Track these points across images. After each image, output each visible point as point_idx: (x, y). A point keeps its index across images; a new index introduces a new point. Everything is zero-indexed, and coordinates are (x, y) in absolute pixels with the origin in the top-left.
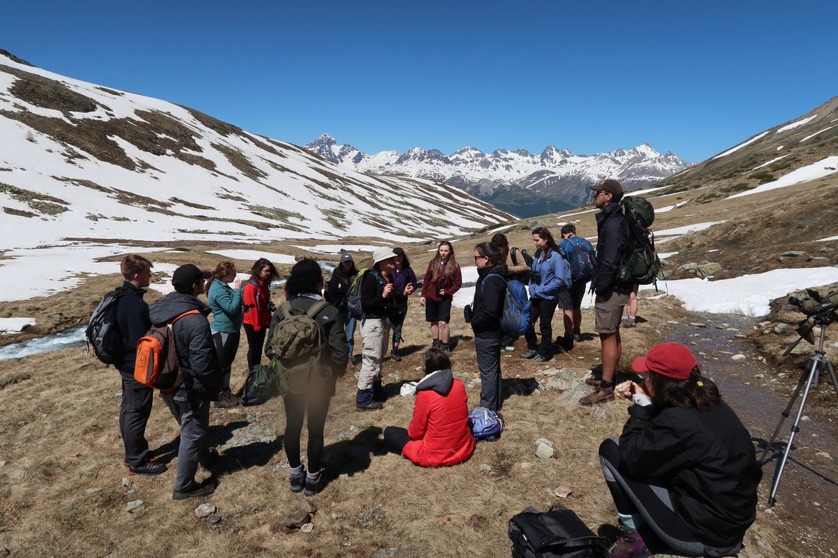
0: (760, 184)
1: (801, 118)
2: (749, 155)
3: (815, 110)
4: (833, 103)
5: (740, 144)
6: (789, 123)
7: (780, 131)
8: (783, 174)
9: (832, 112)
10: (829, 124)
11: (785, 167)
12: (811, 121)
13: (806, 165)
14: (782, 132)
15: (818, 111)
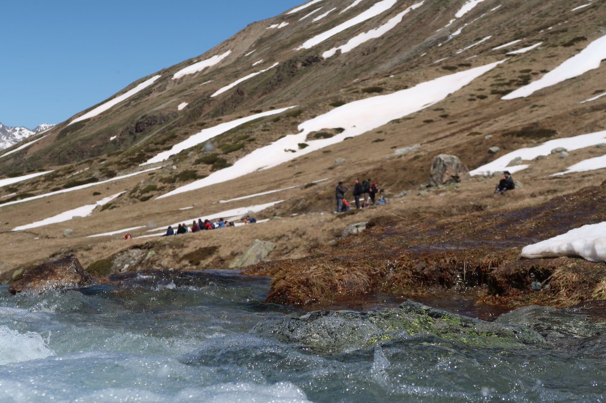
0: (212, 171)
1: (207, 56)
2: (133, 117)
3: (227, 42)
4: (252, 33)
5: (114, 97)
6: (190, 63)
7: (177, 75)
8: (238, 158)
9: (251, 49)
10: (250, 69)
11: (238, 149)
12: (223, 61)
13: (263, 146)
14: (182, 79)
15: (232, 44)
